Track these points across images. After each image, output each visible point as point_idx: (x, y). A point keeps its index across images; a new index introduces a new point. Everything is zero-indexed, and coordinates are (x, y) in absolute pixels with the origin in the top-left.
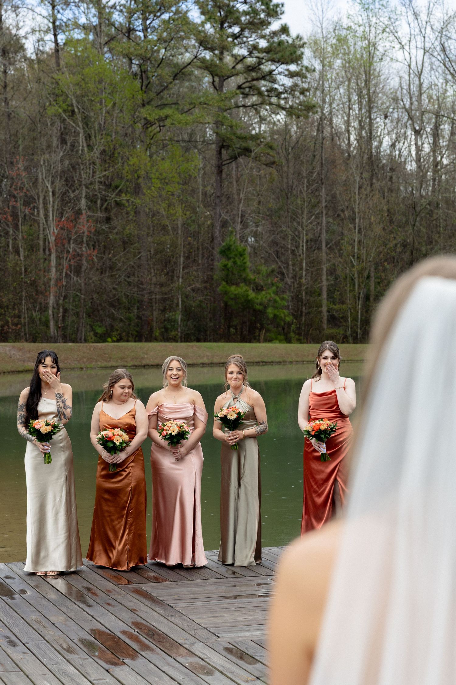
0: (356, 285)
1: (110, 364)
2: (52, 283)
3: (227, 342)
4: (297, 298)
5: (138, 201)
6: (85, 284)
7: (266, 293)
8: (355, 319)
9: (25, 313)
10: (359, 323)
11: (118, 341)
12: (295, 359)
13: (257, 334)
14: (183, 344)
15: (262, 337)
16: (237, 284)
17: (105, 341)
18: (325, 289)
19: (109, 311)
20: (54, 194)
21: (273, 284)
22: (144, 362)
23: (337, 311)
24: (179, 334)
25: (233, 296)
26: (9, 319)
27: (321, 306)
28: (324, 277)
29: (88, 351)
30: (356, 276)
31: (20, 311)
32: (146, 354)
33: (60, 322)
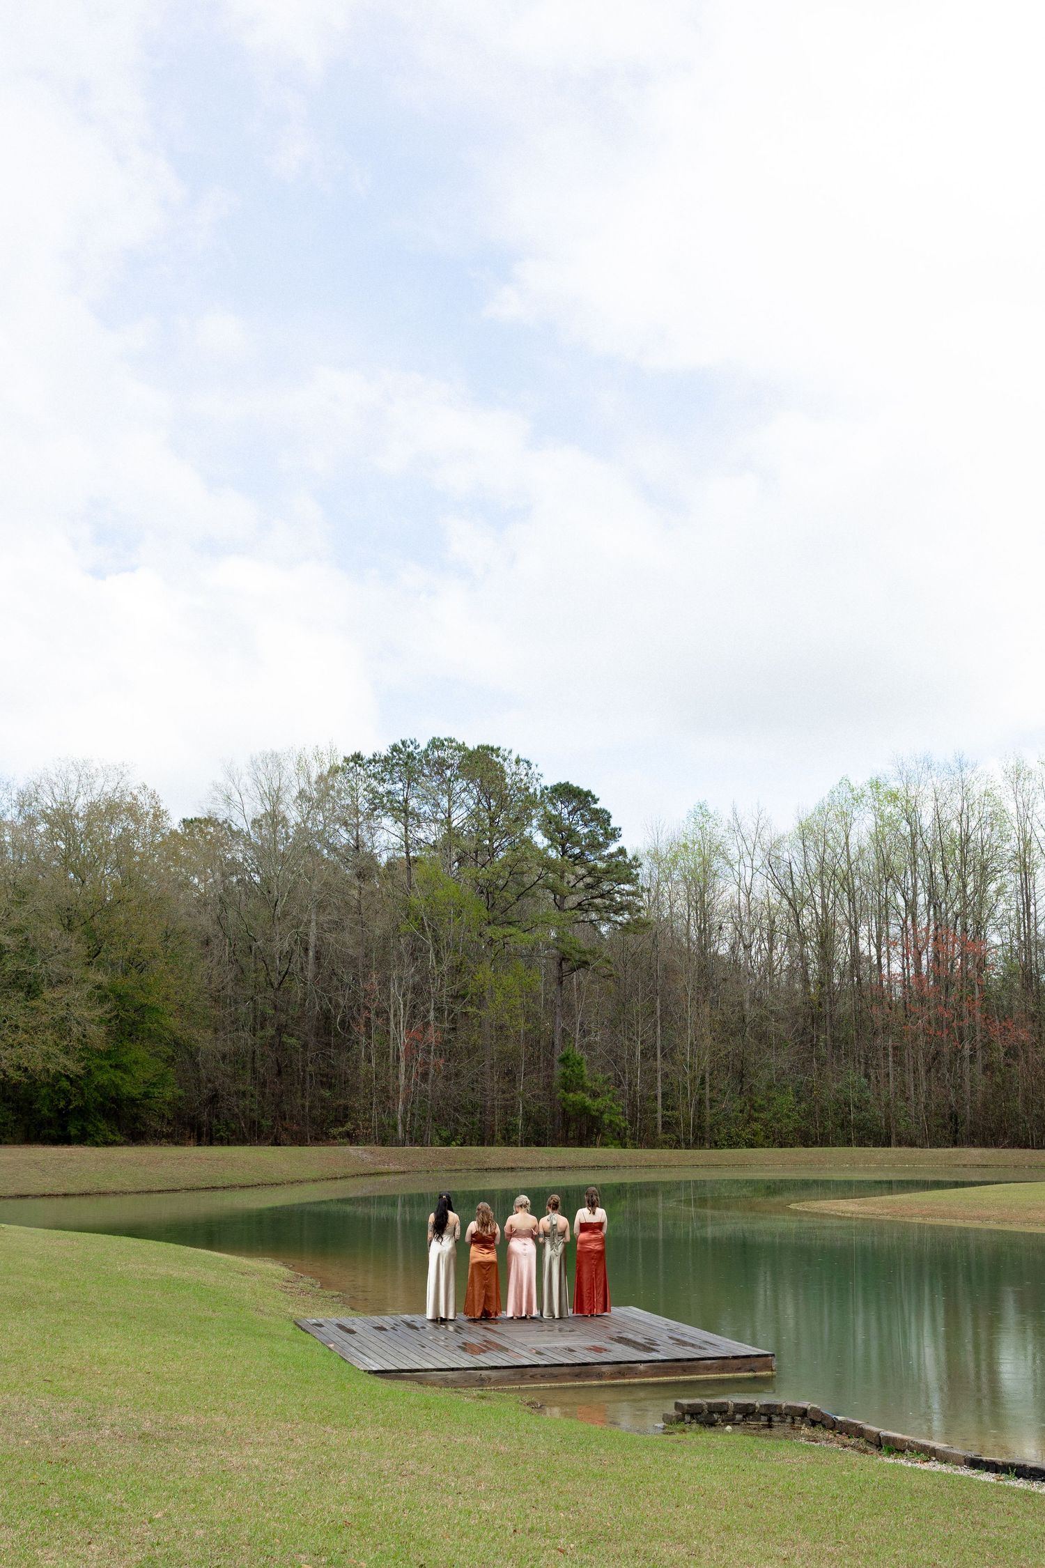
0: (689, 1092)
1: (454, 1168)
2: (401, 1089)
3: (564, 1146)
4: (632, 1104)
5: (482, 1013)
6: (432, 1091)
7: (603, 1100)
8: (688, 1126)
9: (375, 1118)
10: (691, 1129)
11: (462, 1145)
12: (628, 1163)
13: (594, 1139)
14: (524, 1148)
15: (598, 1142)
16: (574, 1091)
17: (448, 1144)
18: (660, 1096)
19: (454, 1116)
20: (405, 1005)
21: (609, 1091)
22: (486, 1166)
23: (671, 1118)
24: (520, 1138)
25: (571, 1103)
26: (361, 1123)
27: (656, 1112)
28: (659, 1084)
29: (435, 1155)
30: (688, 1083)
31: (371, 1116)
32: (488, 1158)
33: (408, 1126)
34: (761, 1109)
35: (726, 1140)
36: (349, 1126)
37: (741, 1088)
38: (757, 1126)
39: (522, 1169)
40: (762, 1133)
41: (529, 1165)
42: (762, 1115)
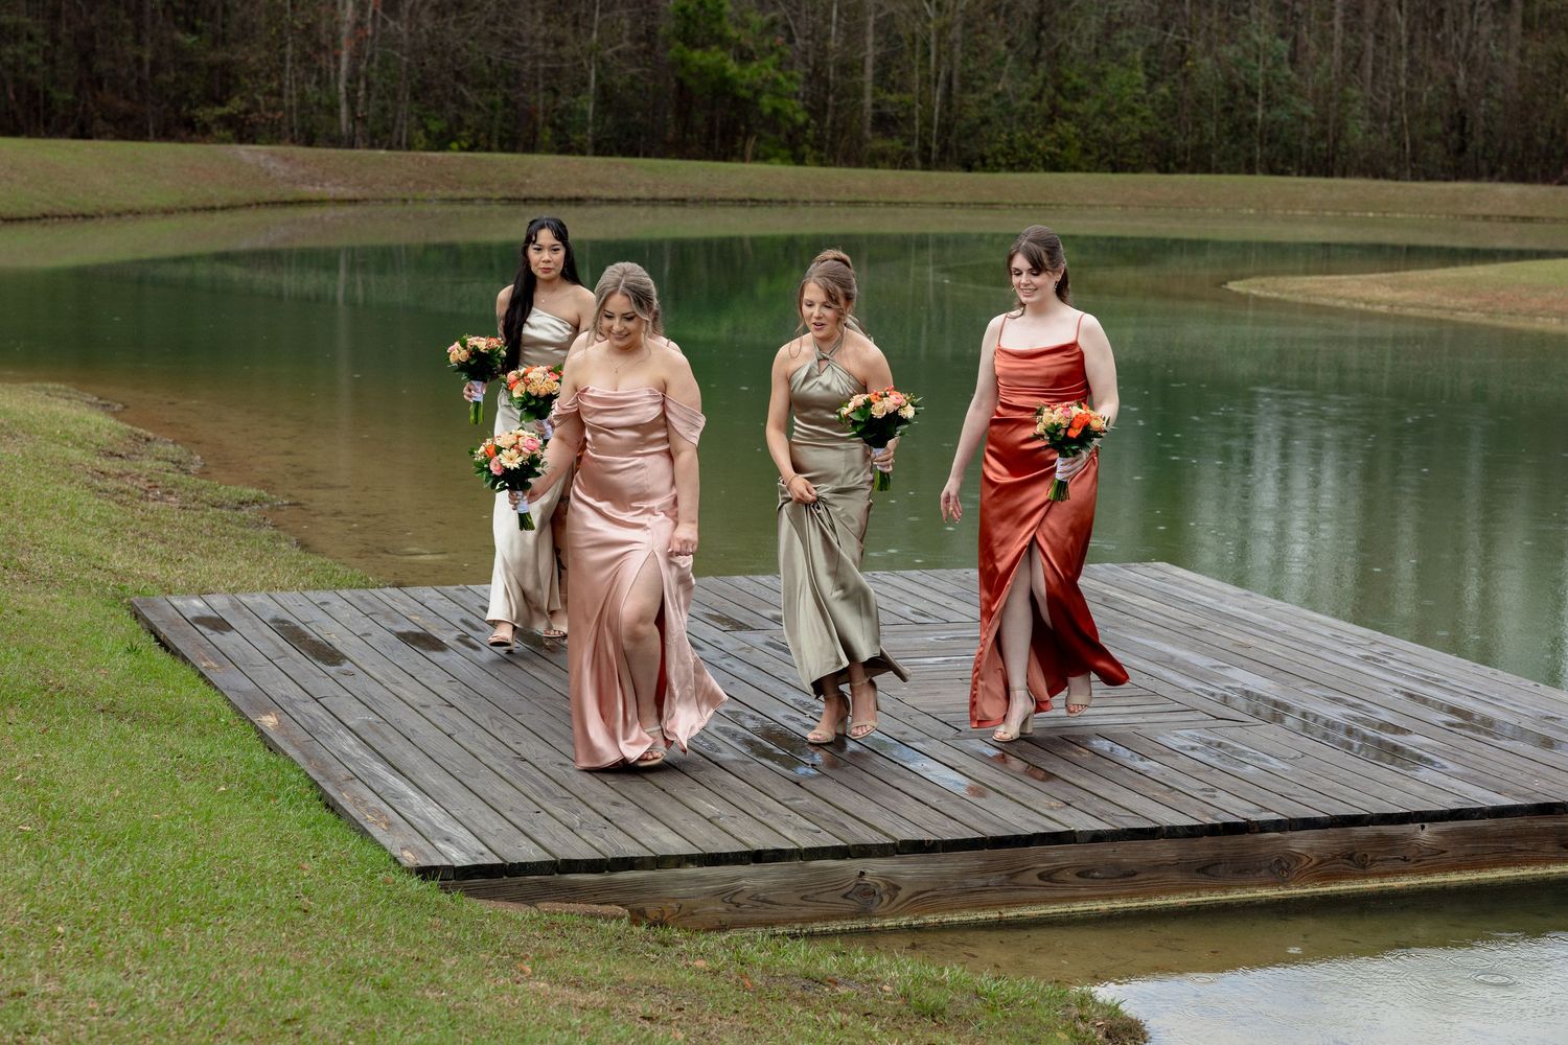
0: (933, 58)
1: (459, 195)
2: (346, 30)
3: (681, 158)
4: (816, 76)
6: (411, 34)
7: (759, 66)
8: (928, 124)
9: (291, 88)
10: (935, 132)
11: (471, 149)
12: (812, 196)
13: (739, 144)
14: (599, 160)
15: (749, 150)
16: (704, 46)
18: (870, 61)
19: (455, 90)
21: (772, 50)
22: (525, 193)
23: (893, 105)
24: (590, 139)
25: (695, 70)
26: (260, 98)
27: (859, 94)
28: (870, 39)
29: (417, 167)
30: (933, 39)
31: (281, 85)
32: (529, 176)
33: (360, 108)
34: (1078, 94)
35: (1005, 155)
36: (236, 105)
37: (1038, 52)
38: (1068, 129)
39: (599, 201)
40: (1078, 144)
41: (613, 194)
42: (1080, 108)
